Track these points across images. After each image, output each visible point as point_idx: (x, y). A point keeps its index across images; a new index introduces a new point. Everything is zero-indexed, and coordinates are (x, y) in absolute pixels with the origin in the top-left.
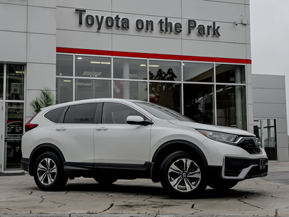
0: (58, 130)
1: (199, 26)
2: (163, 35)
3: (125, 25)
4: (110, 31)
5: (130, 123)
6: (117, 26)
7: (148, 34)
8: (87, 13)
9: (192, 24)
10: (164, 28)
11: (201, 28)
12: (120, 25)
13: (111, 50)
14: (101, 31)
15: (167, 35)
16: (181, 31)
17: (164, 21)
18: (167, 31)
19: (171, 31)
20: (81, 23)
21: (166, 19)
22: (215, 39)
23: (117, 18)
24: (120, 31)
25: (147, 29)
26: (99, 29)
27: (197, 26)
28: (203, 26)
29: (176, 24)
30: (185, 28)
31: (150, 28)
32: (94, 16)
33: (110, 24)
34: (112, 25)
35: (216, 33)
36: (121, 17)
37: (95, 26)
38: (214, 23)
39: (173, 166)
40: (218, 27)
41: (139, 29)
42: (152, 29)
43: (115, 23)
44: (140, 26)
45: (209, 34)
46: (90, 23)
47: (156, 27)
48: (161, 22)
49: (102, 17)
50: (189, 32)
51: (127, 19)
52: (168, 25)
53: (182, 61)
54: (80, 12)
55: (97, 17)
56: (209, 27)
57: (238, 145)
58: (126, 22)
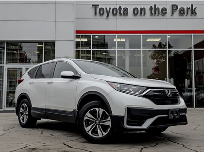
0: (30, 83)
1: (180, 9)
2: (153, 17)
3: (126, 12)
4: (115, 17)
5: (64, 77)
6: (120, 14)
7: (142, 17)
8: (100, 6)
9: (174, 7)
10: (153, 12)
11: (182, 10)
12: (122, 12)
13: (116, 30)
14: (109, 17)
15: (156, 17)
16: (166, 13)
17: (153, 7)
18: (155, 14)
19: (159, 14)
20: (96, 14)
21: (155, 5)
22: (193, 17)
23: (120, 8)
24: (123, 17)
25: (141, 14)
26: (108, 16)
27: (179, 9)
28: (184, 8)
29: (162, 8)
30: (169, 11)
31: (143, 13)
32: (105, 9)
33: (115, 13)
34: (116, 13)
35: (194, 12)
36: (123, 7)
37: (105, 14)
38: (192, 5)
40: (195, 8)
41: (135, 14)
42: (145, 14)
43: (118, 11)
44: (136, 12)
45: (188, 13)
46: (102, 13)
47: (148, 12)
48: (151, 8)
49: (110, 8)
50: (173, 14)
51: (127, 9)
52: (157, 9)
53: (167, 34)
54: (95, 6)
55: (106, 8)
56: (188, 9)
57: (145, 96)
58: (126, 10)
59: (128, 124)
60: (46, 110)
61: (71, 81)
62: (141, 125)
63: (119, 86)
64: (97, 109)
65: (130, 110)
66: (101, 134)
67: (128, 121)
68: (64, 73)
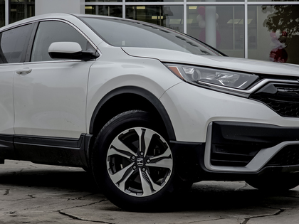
5: (56, 56)
39: (116, 142)
57: (254, 96)
59: (213, 163)
60: (14, 138)
61: (73, 65)
62: (244, 165)
63: (192, 71)
64: (139, 130)
65: (218, 129)
66: (148, 189)
67: (213, 156)
68: (56, 46)
